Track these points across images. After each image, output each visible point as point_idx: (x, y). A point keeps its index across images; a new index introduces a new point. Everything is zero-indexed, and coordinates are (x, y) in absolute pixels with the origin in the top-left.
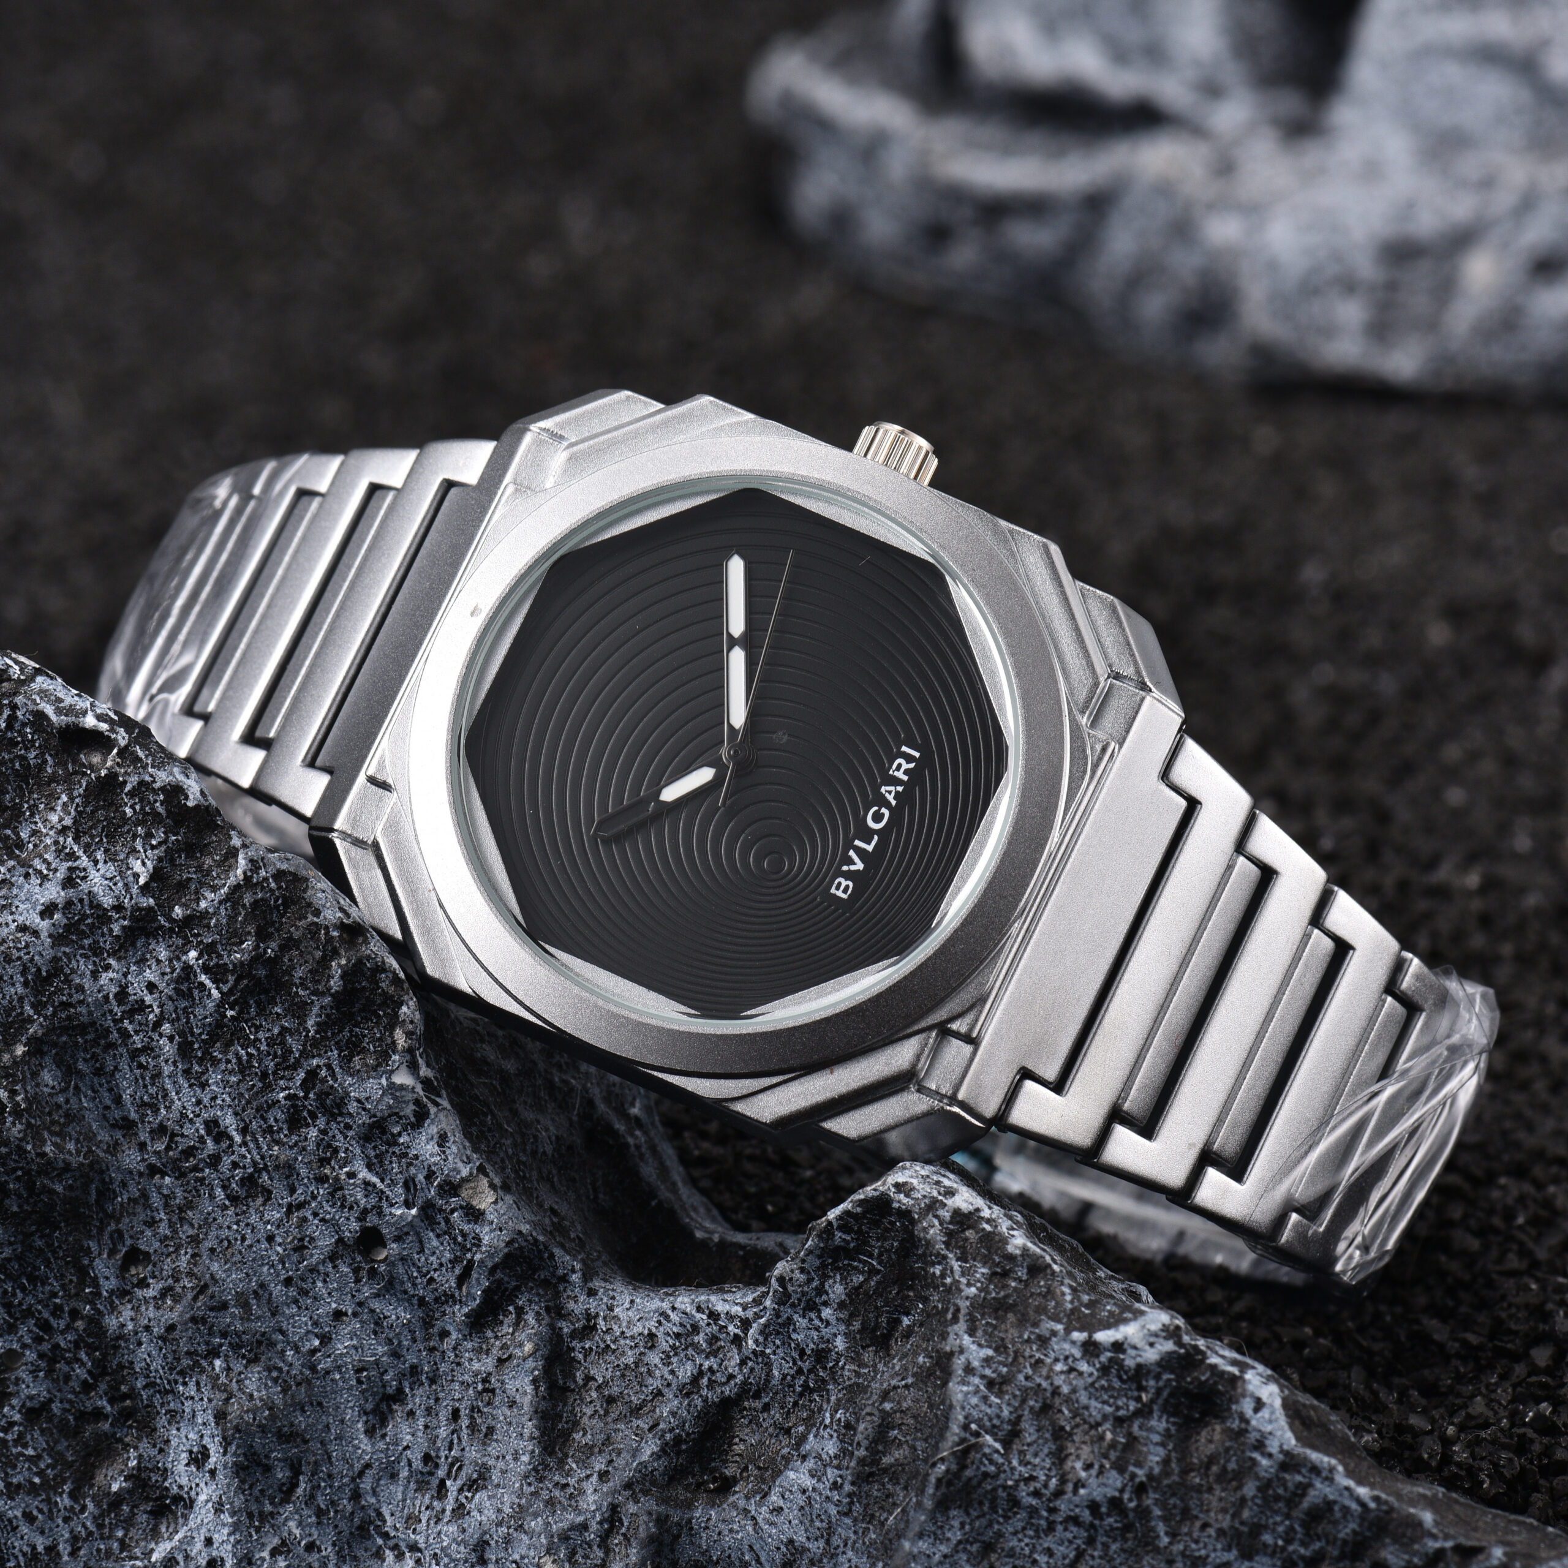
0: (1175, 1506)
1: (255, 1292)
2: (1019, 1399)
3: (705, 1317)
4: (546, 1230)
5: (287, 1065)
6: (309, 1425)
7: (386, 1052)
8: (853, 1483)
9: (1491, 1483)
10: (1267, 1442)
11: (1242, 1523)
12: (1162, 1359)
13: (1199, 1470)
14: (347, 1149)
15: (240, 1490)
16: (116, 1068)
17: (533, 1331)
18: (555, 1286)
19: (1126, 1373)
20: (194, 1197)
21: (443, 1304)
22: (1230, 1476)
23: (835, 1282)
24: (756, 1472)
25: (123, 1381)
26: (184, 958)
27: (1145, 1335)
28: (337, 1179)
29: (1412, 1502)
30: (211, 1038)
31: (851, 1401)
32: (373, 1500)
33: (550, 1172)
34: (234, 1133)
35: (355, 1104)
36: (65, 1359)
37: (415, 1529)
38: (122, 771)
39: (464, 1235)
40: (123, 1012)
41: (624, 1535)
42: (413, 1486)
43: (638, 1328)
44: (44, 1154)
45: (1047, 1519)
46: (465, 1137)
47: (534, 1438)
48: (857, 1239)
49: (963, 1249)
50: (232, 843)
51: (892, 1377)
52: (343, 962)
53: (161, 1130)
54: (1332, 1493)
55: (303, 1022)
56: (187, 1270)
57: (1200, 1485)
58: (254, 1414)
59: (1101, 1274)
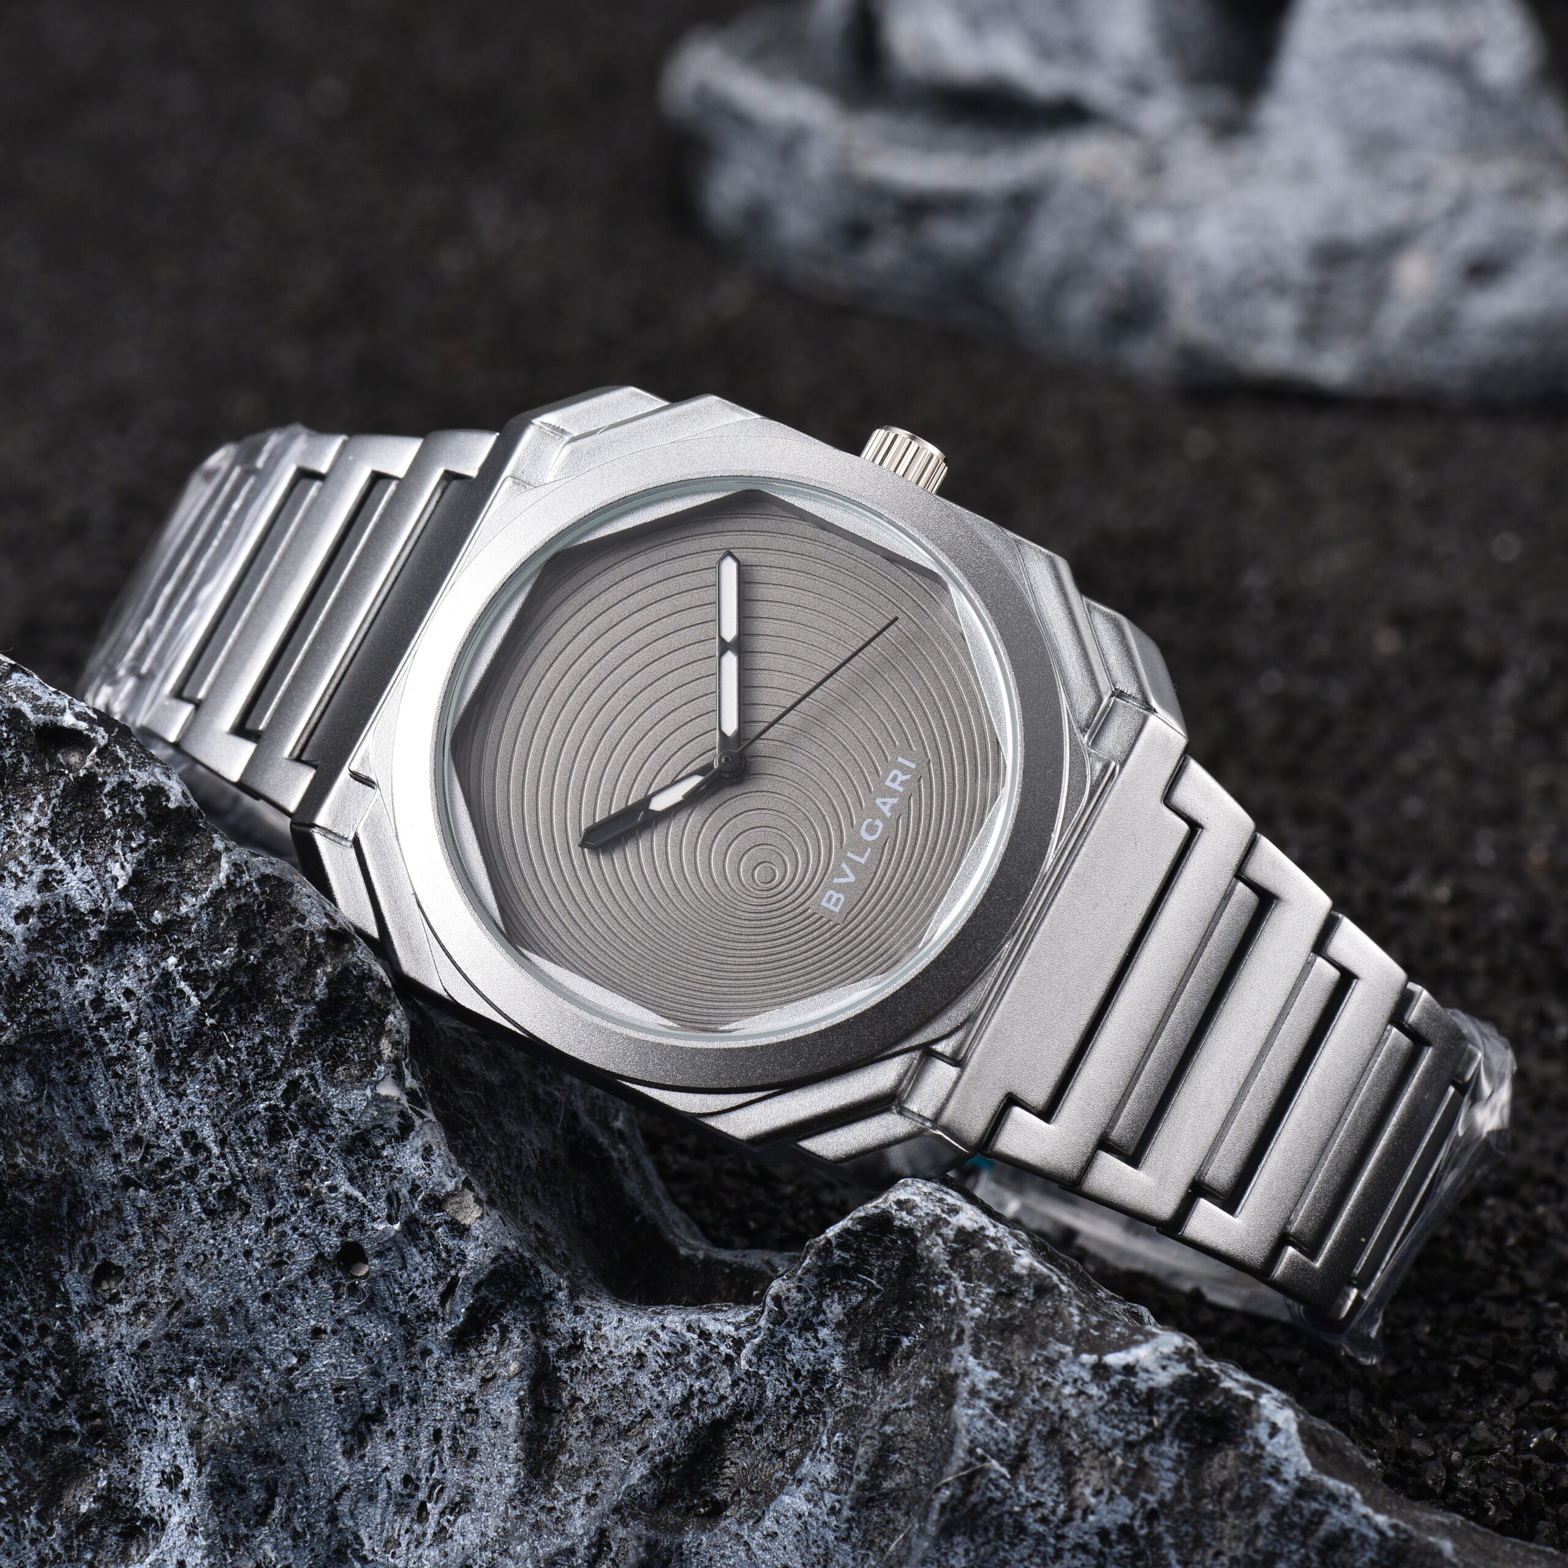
0: (1187, 1534)
1: (232, 1309)
2: (1026, 1423)
3: (695, 1337)
4: (531, 1246)
5: (268, 1075)
6: (285, 1446)
7: (371, 1062)
8: (852, 1509)
9: (1497, 1511)
10: (1283, 1469)
11: (1256, 1551)
12: (1175, 1383)
13: (1211, 1497)
14: (329, 1162)
15: (215, 1512)
16: (90, 1077)
17: (519, 1350)
18: (541, 1304)
19: (1137, 1396)
20: (169, 1210)
21: (425, 1321)
22: (1244, 1503)
23: (833, 1302)
24: (748, 1496)
25: (94, 1399)
26: (163, 964)
27: (1157, 1358)
28: (318, 1192)
29: (1431, 1531)
30: (189, 1047)
31: (849, 1424)
32: (351, 1523)
33: (534, 1187)
34: (212, 1145)
35: (338, 1115)
36: (33, 1376)
37: (394, 1553)
38: (102, 771)
39: (448, 1251)
40: (99, 1020)
41: (612, 1560)
42: (392, 1508)
43: (627, 1348)
44: (16, 1166)
45: (1055, 1546)
46: (451, 1150)
47: (519, 1460)
48: (856, 1258)
49: (968, 1269)
50: (215, 846)
51: (893, 1400)
52: (329, 969)
53: (137, 1140)
54: (1349, 1521)
55: (285, 1031)
56: (162, 1285)
57: (1213, 1512)
58: (230, 1434)
59: (1101, 1294)
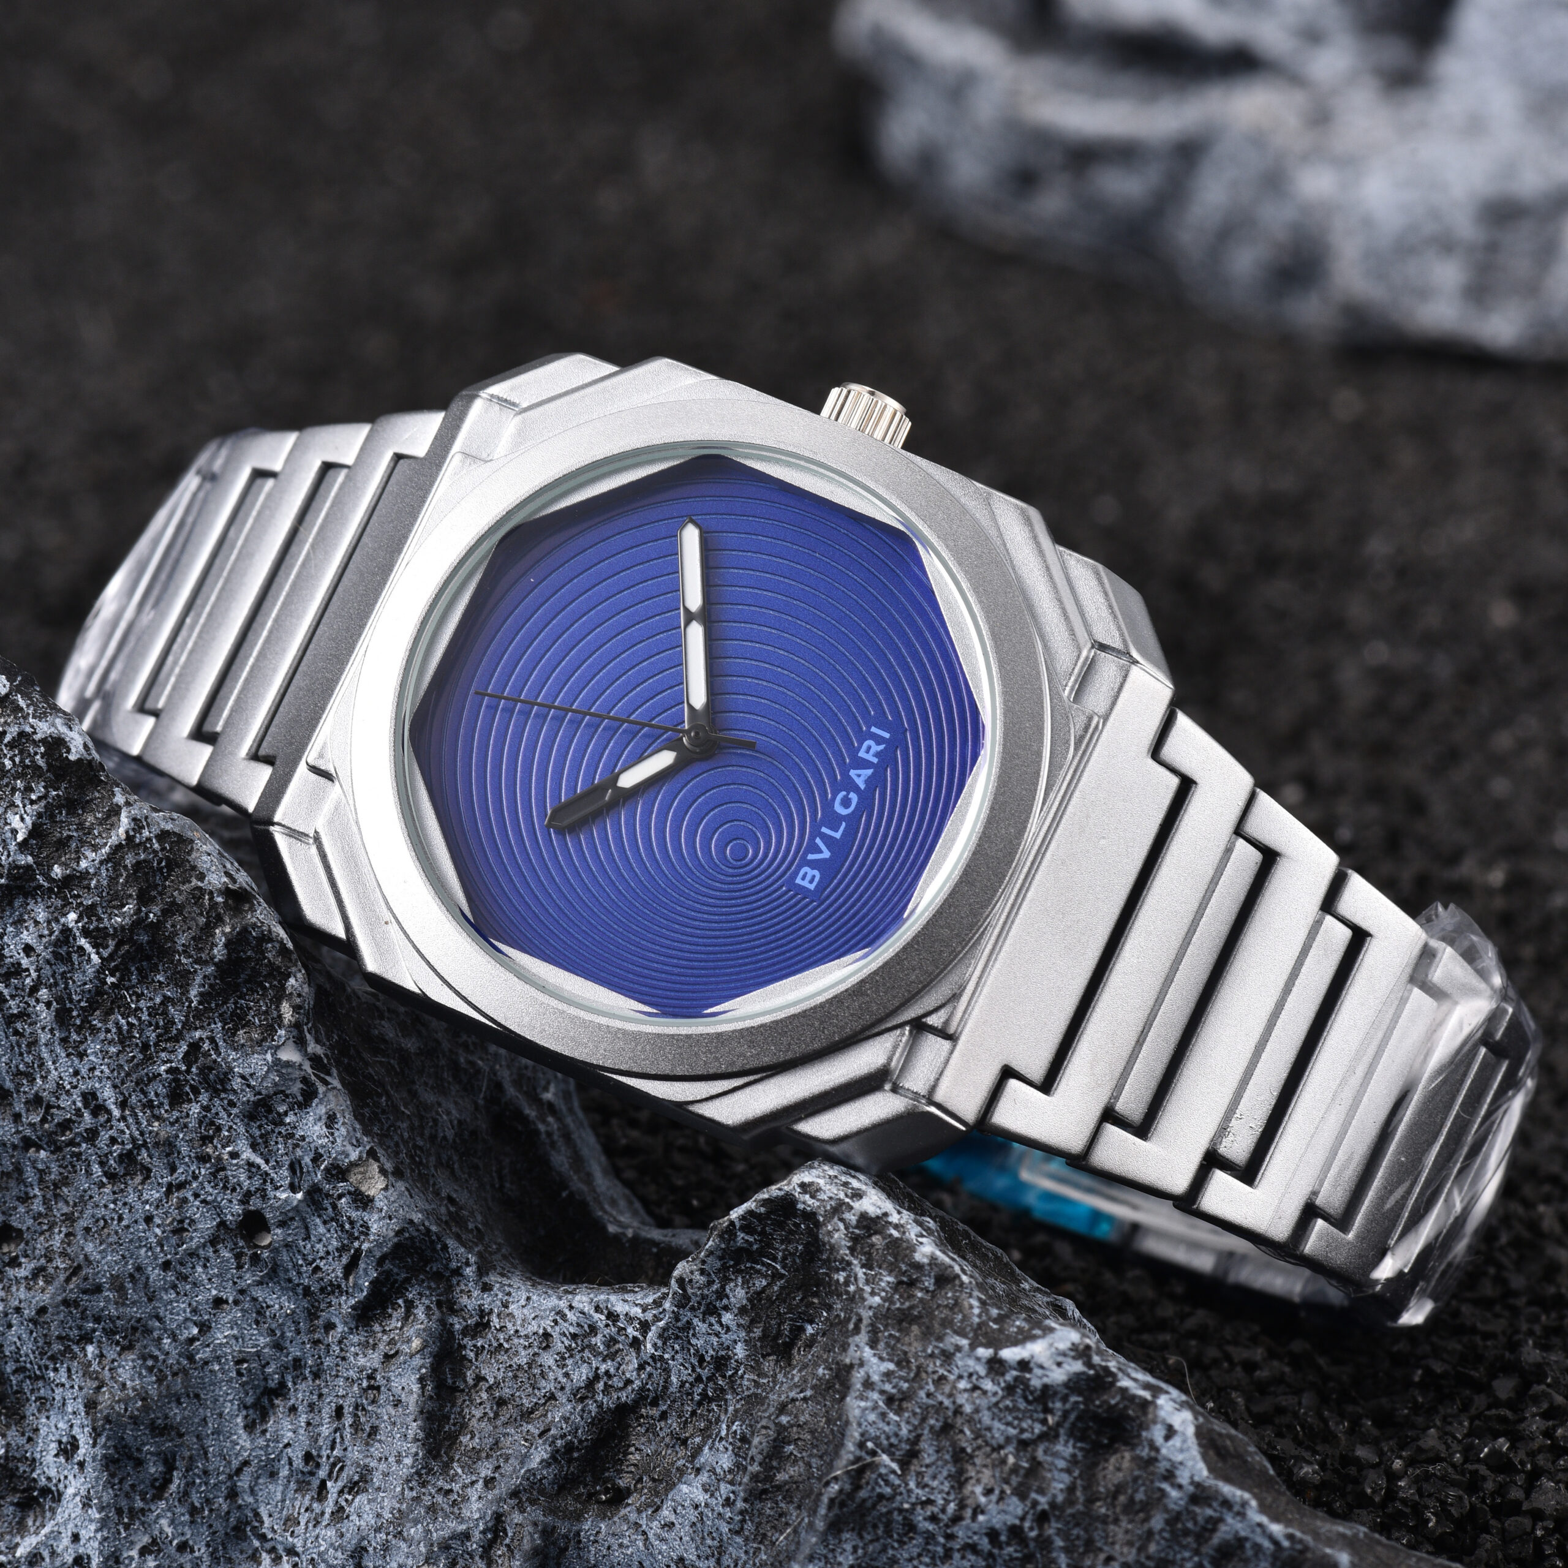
0: (1078, 1537)
1: (131, 1276)
2: (919, 1417)
3: (603, 1317)
4: (441, 1220)
5: (169, 1036)
6: (184, 1418)
7: (272, 1026)
8: (745, 1500)
9: (1437, 1522)
10: (1178, 1473)
11: (1148, 1558)
12: (1070, 1380)
13: (1105, 1499)
14: (231, 1127)
15: (110, 1484)
17: (423, 1326)
18: (448, 1280)
19: (1032, 1393)
20: (70, 1172)
21: (329, 1294)
22: (1137, 1507)
23: (736, 1286)
24: (650, 1484)
26: (63, 920)
27: (1052, 1354)
28: (219, 1159)
29: (1330, 1543)
30: (90, 1006)
31: (748, 1412)
32: (251, 1500)
33: (450, 1158)
34: (113, 1107)
35: (239, 1080)
37: (293, 1532)
38: (2, 721)
39: (352, 1223)
41: (508, 1546)
42: (293, 1486)
43: (533, 1327)
45: (944, 1546)
46: (356, 1119)
47: (418, 1440)
48: (761, 1241)
49: (869, 1255)
50: (115, 800)
51: (791, 1389)
52: (228, 930)
53: (37, 1101)
54: (1243, 1529)
55: (185, 992)
56: (61, 1250)
57: (1107, 1516)
58: (126, 1405)
59: (1025, 1285)
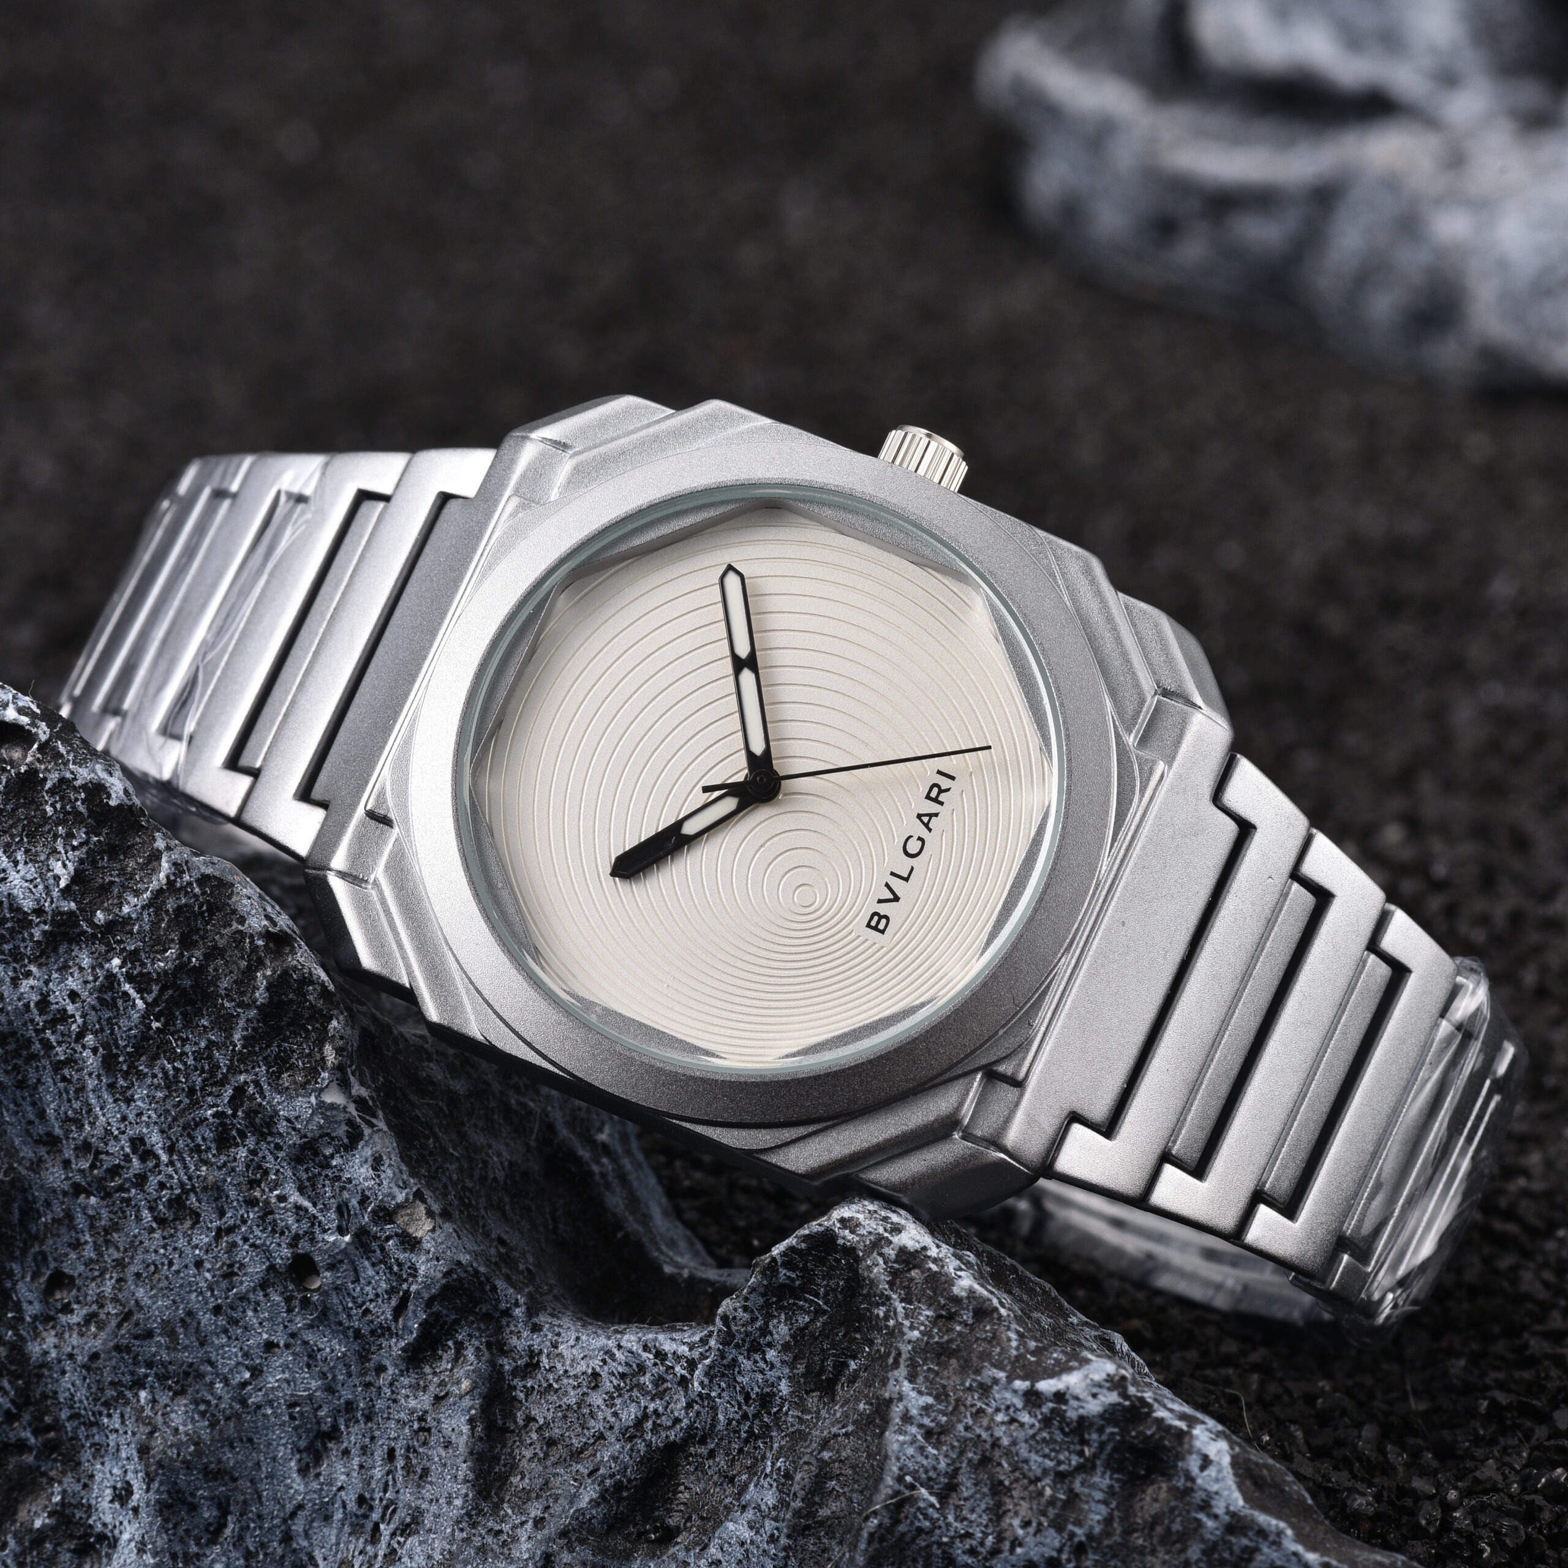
1: (182, 1320)
2: (957, 1450)
3: (651, 1356)
4: (491, 1262)
5: (215, 1080)
6: (237, 1462)
7: (315, 1068)
8: (789, 1537)
9: (1492, 1552)
10: (1213, 1503)
12: (1105, 1411)
13: (1142, 1530)
14: (278, 1171)
15: (164, 1529)
16: (39, 1081)
17: (472, 1368)
18: (498, 1321)
19: (1068, 1425)
20: (120, 1218)
21: (379, 1337)
22: (1174, 1538)
23: (780, 1322)
24: (699, 1522)
25: (47, 1411)
26: (107, 966)
27: (1087, 1386)
28: (267, 1202)
30: (136, 1051)
31: (792, 1449)
32: (305, 1543)
33: (501, 1200)
34: (161, 1152)
35: (285, 1123)
38: (43, 767)
39: (400, 1265)
40: (45, 1022)
42: (347, 1529)
43: (582, 1367)
46: (403, 1160)
47: (468, 1481)
48: (803, 1277)
49: (908, 1290)
50: (156, 845)
51: (833, 1424)
52: (269, 973)
53: (85, 1147)
54: (1279, 1558)
55: (229, 1036)
56: (112, 1296)
57: (1144, 1547)
58: (179, 1450)
59: (1074, 1320)
